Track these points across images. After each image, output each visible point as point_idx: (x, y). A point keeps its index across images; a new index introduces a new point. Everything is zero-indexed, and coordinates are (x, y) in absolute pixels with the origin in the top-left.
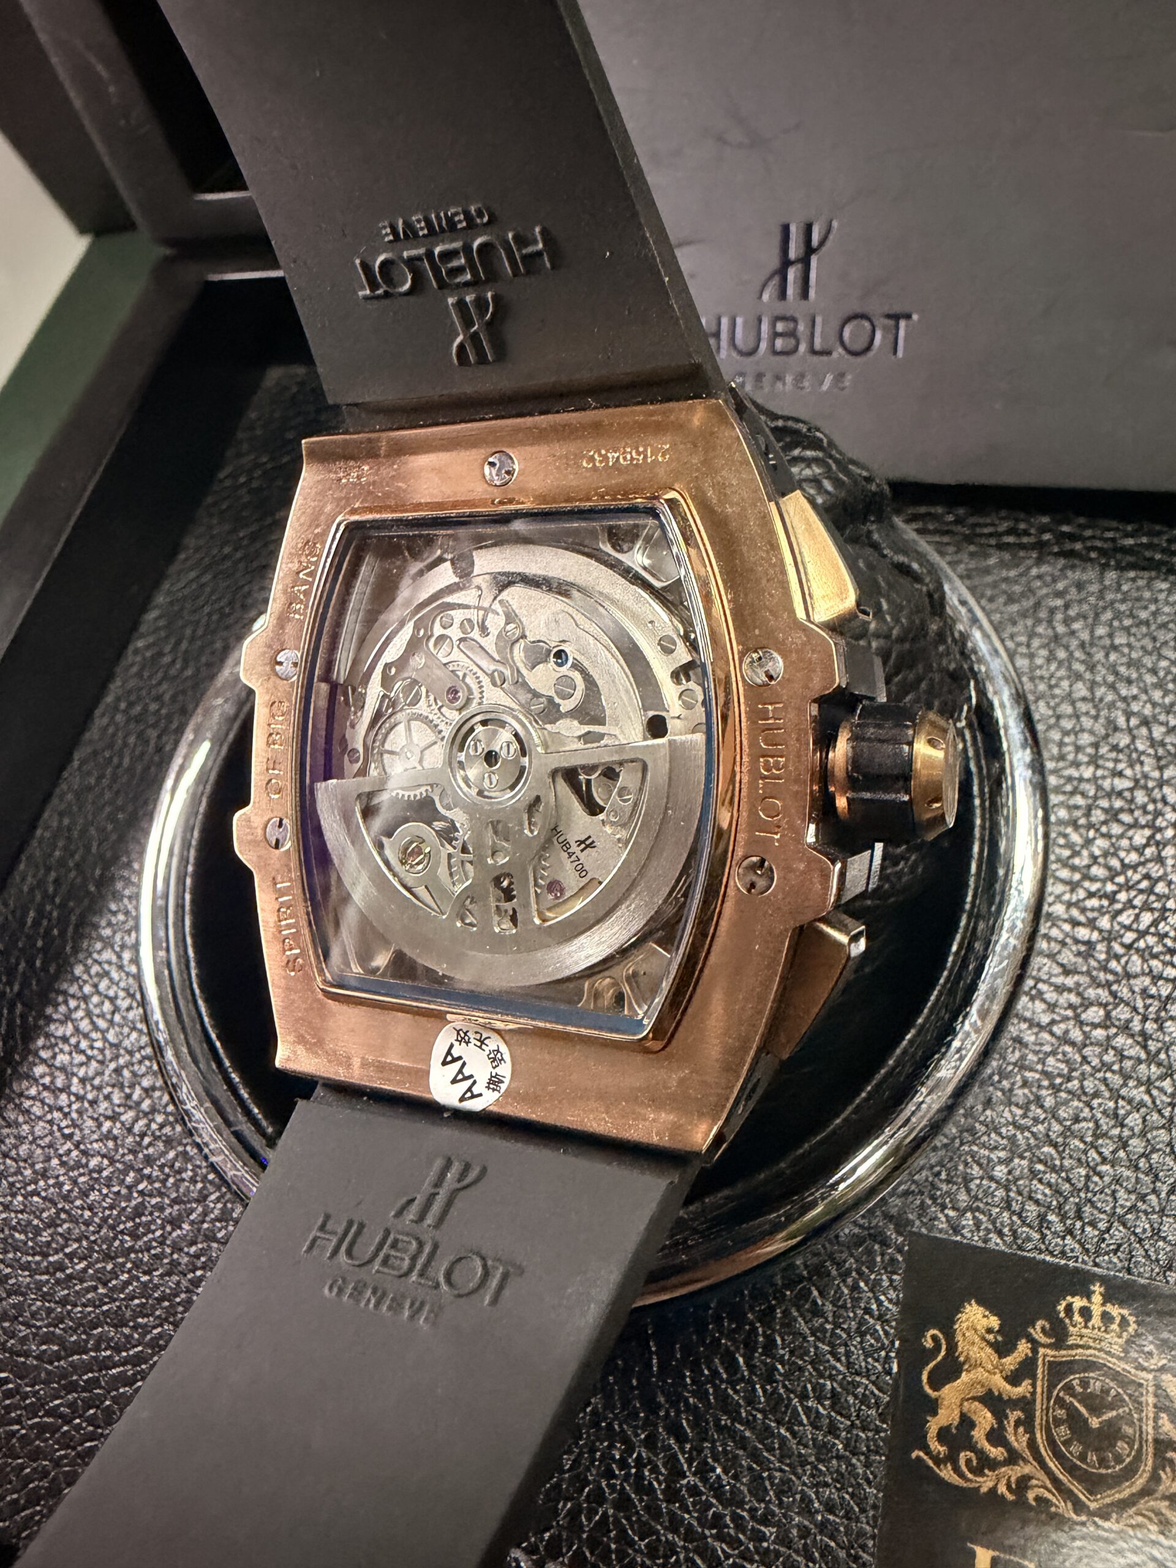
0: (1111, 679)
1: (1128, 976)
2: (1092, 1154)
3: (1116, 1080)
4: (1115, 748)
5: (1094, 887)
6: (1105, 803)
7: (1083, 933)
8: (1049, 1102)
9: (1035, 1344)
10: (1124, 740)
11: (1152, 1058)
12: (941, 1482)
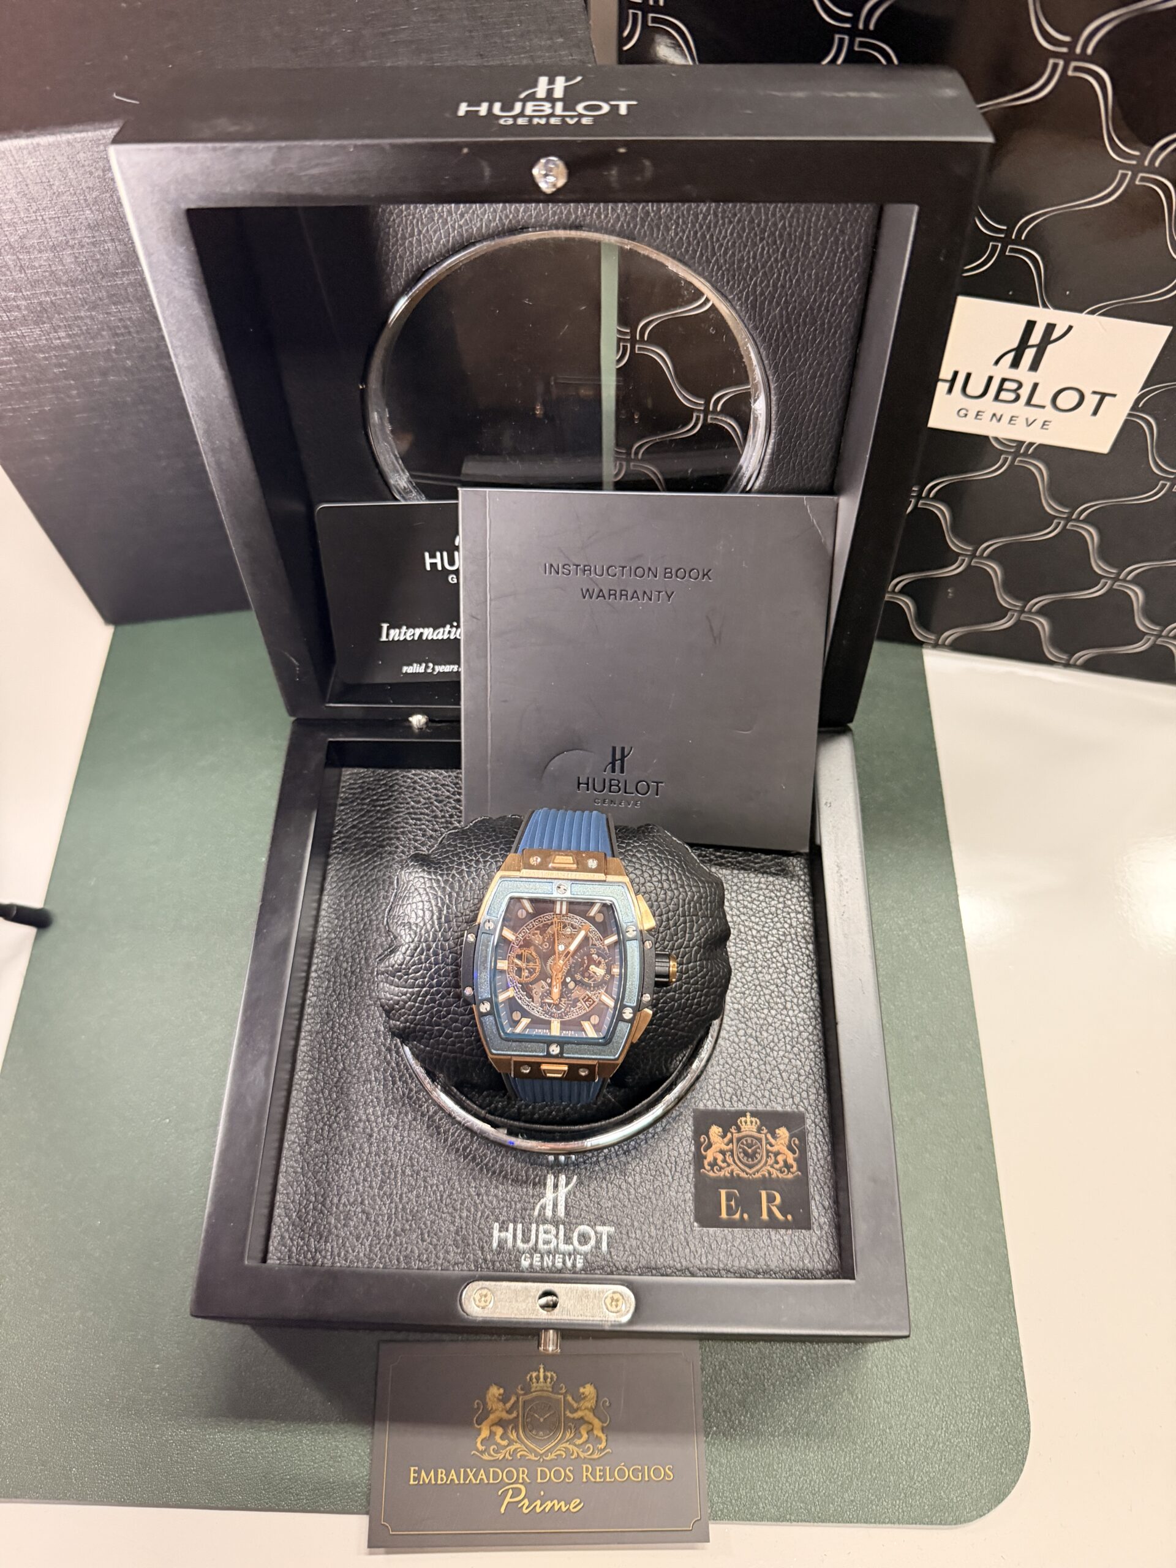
0: (738, 913)
1: (750, 1018)
2: (744, 1077)
3: (749, 1052)
4: (742, 940)
5: (738, 990)
6: (739, 960)
7: (736, 1006)
8: (730, 1062)
9: (732, 1134)
10: (743, 936)
11: (759, 1044)
12: (709, 1177)
